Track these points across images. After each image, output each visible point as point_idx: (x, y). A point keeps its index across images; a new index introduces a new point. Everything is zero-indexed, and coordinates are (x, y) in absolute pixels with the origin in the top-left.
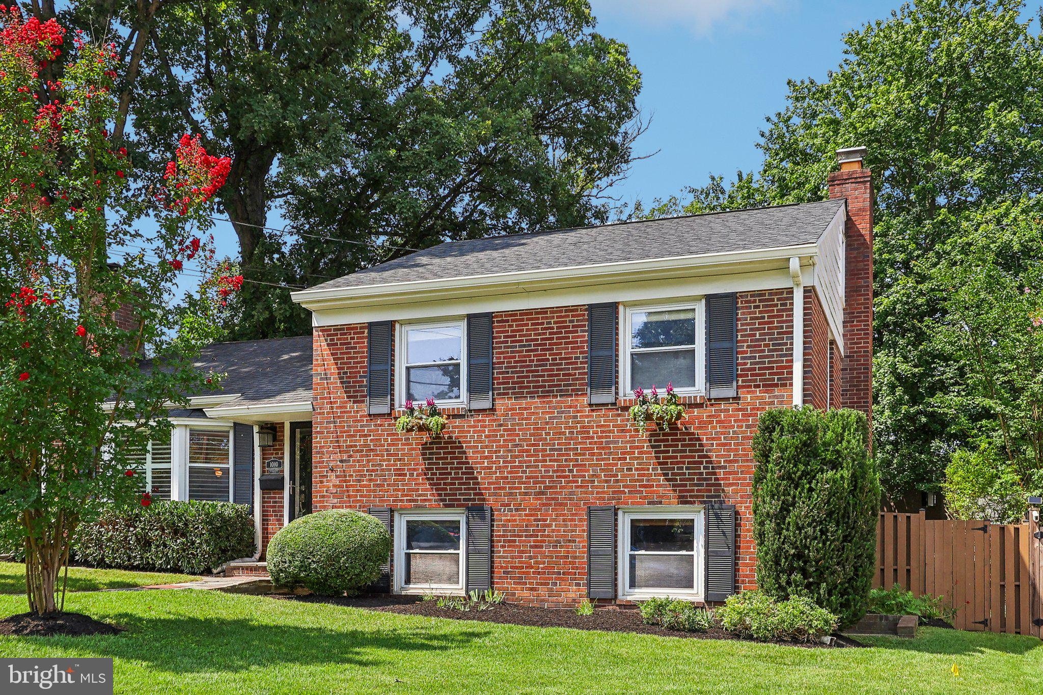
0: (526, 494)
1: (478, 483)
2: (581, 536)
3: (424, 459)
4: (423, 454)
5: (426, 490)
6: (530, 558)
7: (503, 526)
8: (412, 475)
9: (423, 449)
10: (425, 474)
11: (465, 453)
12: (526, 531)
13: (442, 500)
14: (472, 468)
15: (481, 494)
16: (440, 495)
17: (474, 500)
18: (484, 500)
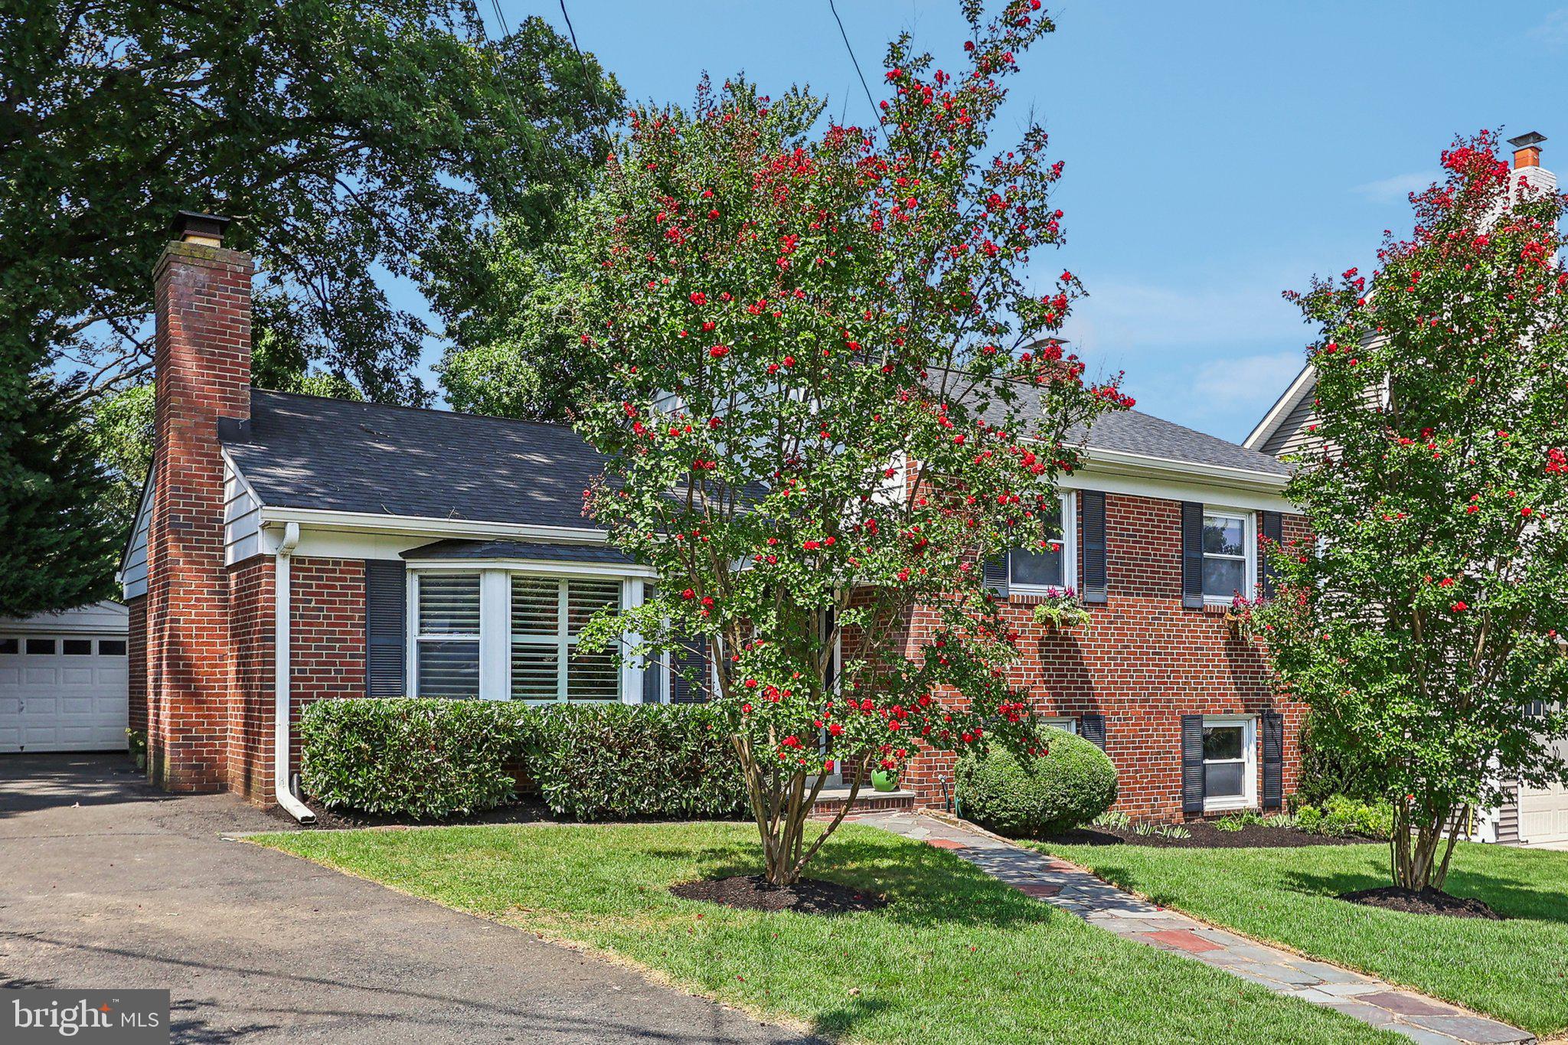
0: (1133, 701)
1: (1092, 688)
2: (1176, 747)
3: (1041, 657)
4: (1040, 651)
5: (1044, 695)
6: (1136, 772)
7: (1115, 737)
8: (1028, 676)
9: (1041, 645)
10: (1043, 676)
11: (1079, 652)
12: (1134, 742)
13: (1060, 708)
14: (1086, 670)
15: (1095, 701)
16: (1056, 701)
17: (1087, 707)
18: (1097, 707)
